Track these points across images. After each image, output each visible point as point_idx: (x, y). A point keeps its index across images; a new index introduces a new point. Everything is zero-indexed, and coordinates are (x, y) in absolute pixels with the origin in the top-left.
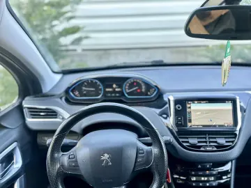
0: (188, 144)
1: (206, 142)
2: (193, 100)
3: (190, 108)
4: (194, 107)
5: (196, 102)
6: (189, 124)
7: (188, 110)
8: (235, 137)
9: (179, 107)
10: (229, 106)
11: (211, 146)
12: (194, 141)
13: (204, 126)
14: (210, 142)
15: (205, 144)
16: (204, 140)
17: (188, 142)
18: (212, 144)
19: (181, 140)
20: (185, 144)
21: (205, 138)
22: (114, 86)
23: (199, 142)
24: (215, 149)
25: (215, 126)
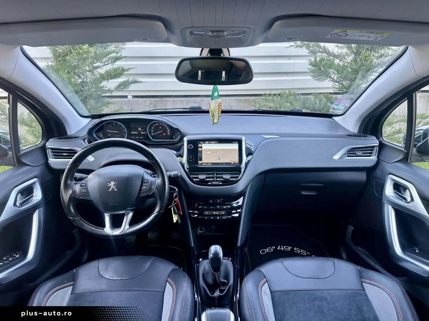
0: (198, 180)
1: (213, 178)
2: (204, 141)
3: (201, 147)
4: (205, 147)
5: (207, 142)
6: (200, 162)
7: (200, 149)
8: (239, 174)
9: (190, 147)
10: (235, 146)
11: (217, 181)
12: (202, 177)
13: (213, 164)
14: (217, 178)
15: (212, 179)
16: (212, 176)
17: (197, 178)
18: (218, 179)
19: (191, 176)
20: (194, 180)
21: (213, 174)
22: (140, 129)
23: (207, 178)
24: (221, 183)
25: (222, 164)
